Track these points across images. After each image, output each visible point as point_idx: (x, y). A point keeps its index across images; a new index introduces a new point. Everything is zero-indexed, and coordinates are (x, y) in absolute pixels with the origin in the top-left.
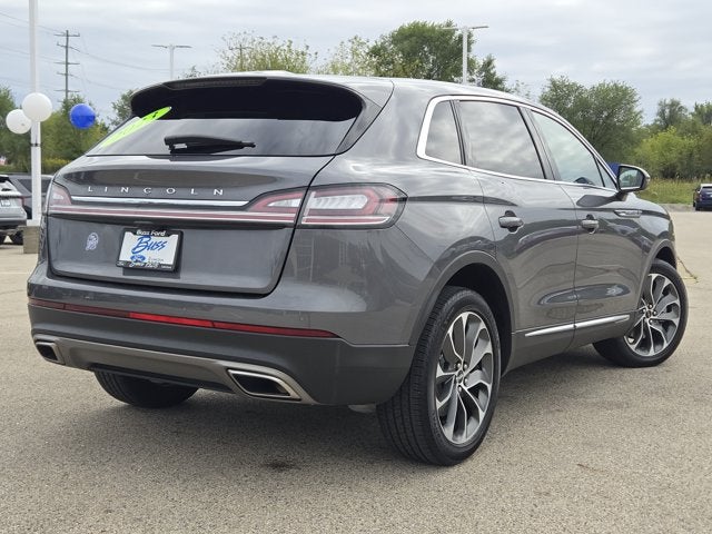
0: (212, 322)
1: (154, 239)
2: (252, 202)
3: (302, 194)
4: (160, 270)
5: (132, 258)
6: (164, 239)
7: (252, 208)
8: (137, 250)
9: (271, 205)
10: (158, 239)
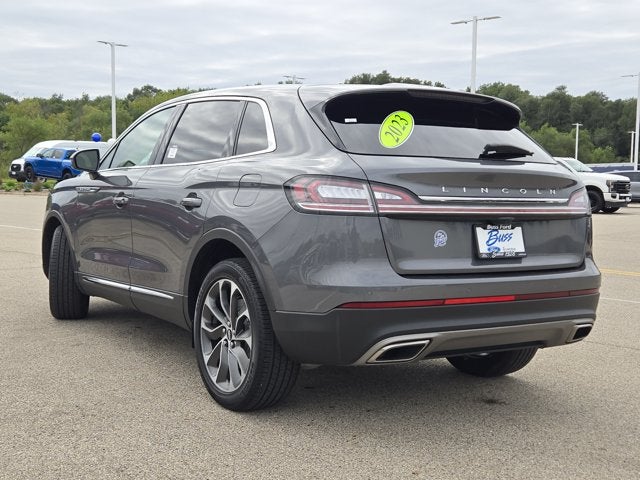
1: (502, 232)
4: (517, 258)
5: (489, 250)
6: (510, 232)
7: (570, 204)
10: (506, 232)
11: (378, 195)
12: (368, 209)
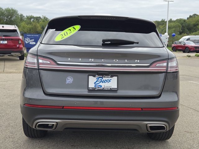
0: (142, 108)
1: (105, 79)
2: (151, 64)
3: (166, 61)
4: (111, 90)
5: (95, 86)
6: (110, 79)
7: (151, 66)
8: (96, 83)
9: (157, 65)
10: (107, 79)
11: (40, 61)
12: (35, 66)
